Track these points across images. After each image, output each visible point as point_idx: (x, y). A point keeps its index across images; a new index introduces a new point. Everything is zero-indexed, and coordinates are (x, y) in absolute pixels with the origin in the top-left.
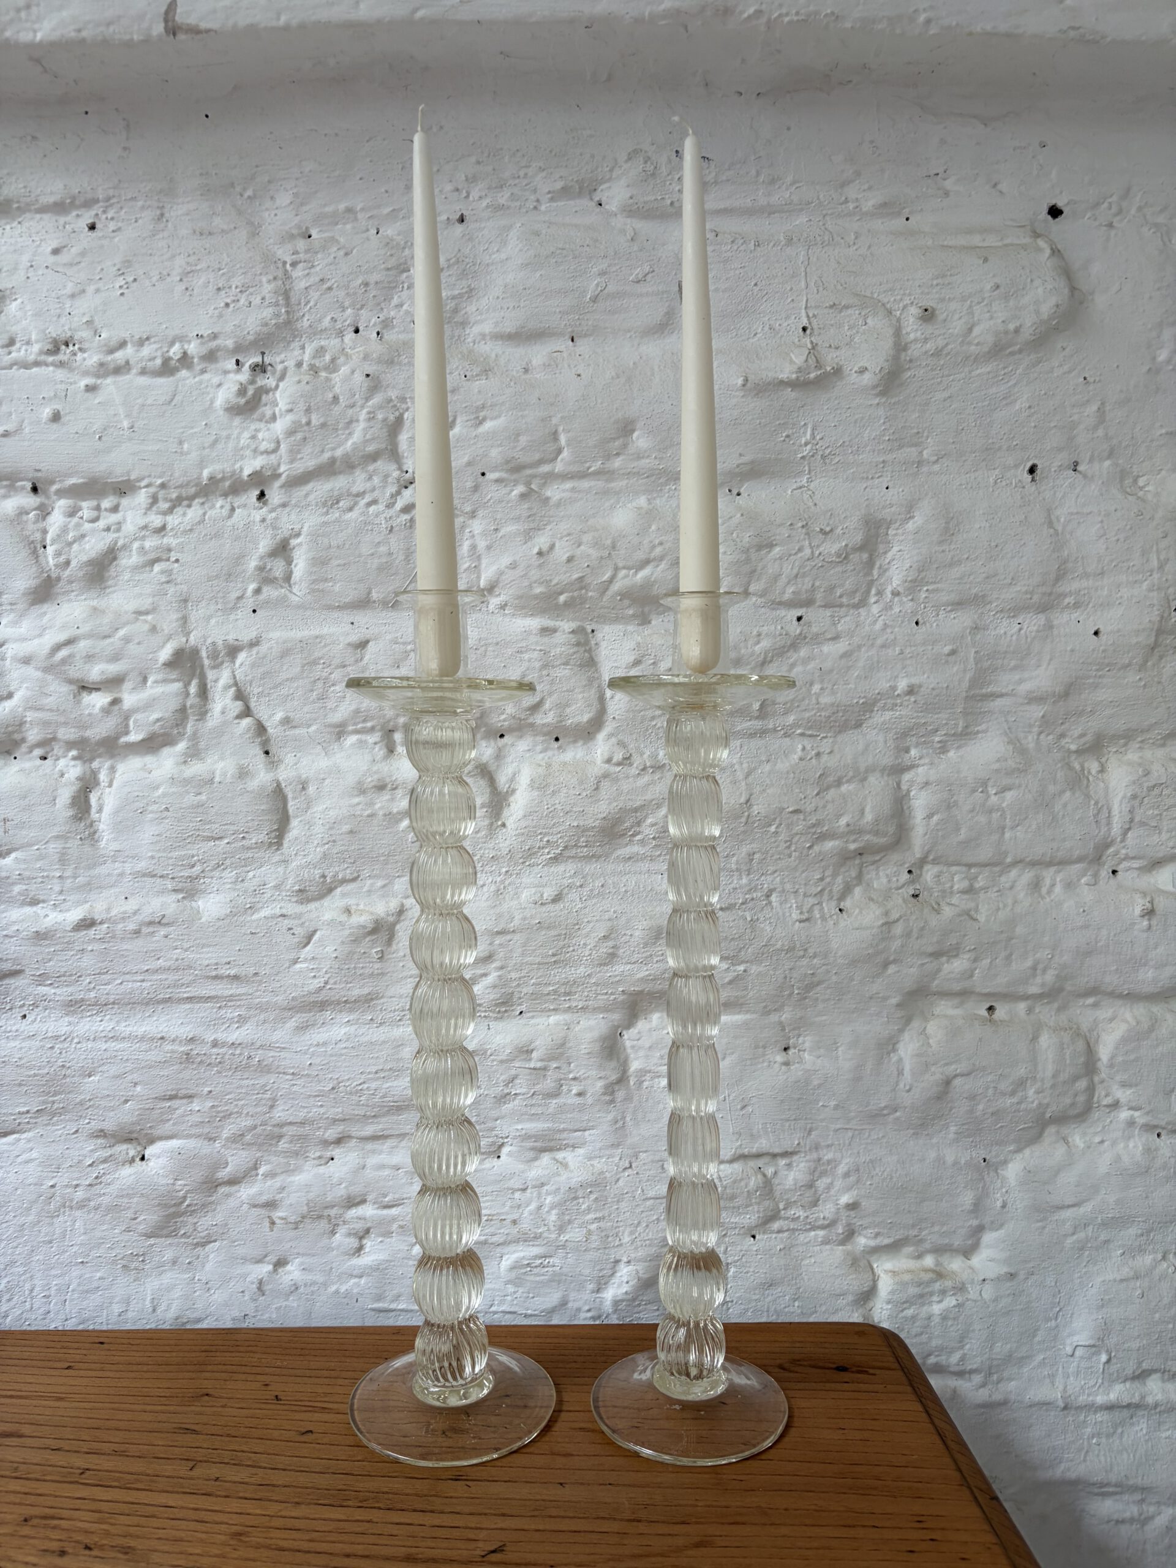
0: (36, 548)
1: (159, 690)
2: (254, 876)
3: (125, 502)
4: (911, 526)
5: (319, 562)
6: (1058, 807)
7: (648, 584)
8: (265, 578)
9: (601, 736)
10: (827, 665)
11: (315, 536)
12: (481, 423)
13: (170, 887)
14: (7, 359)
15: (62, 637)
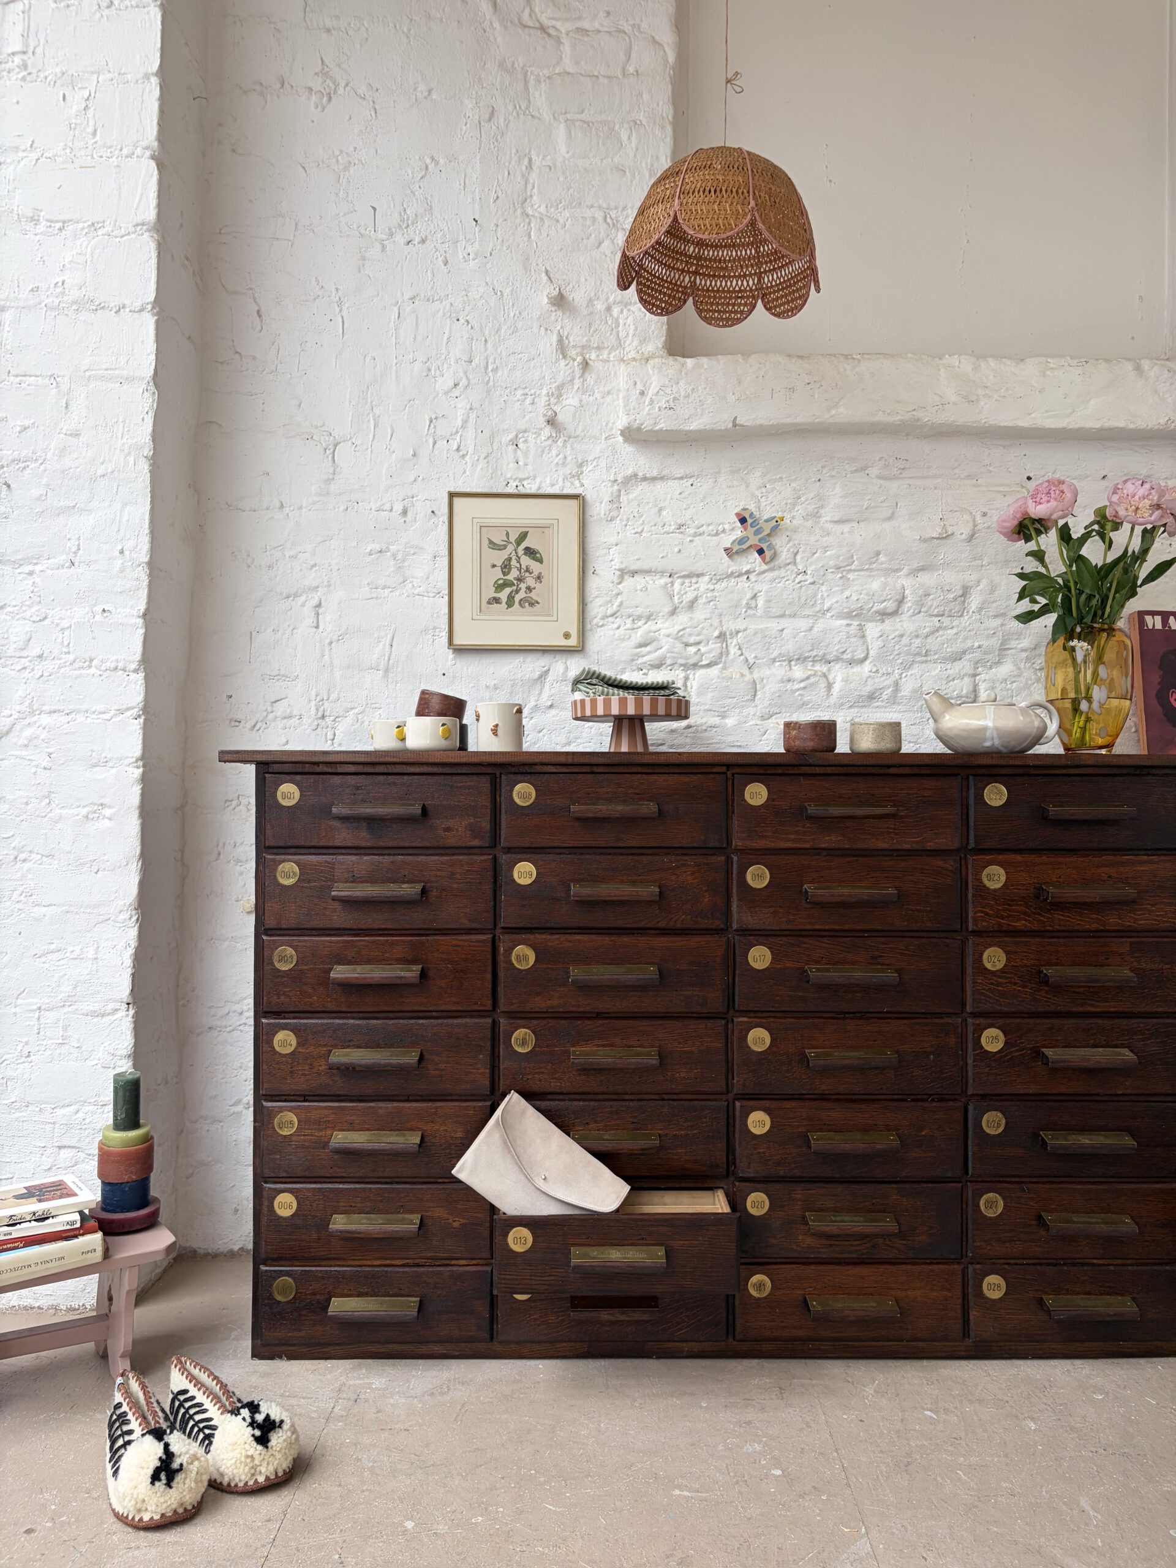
0: (672, 597)
1: (713, 646)
2: (746, 711)
3: (700, 580)
4: (979, 588)
5: (768, 601)
6: (1032, 689)
7: (885, 608)
8: (748, 607)
9: (867, 662)
10: (949, 637)
11: (767, 592)
12: (826, 552)
13: (716, 714)
14: (662, 531)
15: (681, 627)
